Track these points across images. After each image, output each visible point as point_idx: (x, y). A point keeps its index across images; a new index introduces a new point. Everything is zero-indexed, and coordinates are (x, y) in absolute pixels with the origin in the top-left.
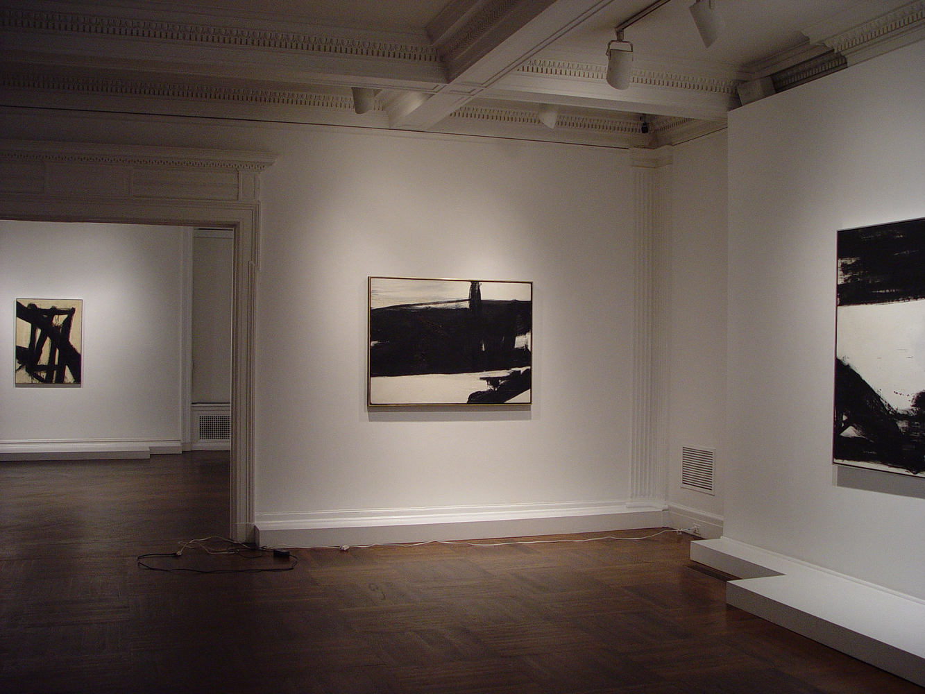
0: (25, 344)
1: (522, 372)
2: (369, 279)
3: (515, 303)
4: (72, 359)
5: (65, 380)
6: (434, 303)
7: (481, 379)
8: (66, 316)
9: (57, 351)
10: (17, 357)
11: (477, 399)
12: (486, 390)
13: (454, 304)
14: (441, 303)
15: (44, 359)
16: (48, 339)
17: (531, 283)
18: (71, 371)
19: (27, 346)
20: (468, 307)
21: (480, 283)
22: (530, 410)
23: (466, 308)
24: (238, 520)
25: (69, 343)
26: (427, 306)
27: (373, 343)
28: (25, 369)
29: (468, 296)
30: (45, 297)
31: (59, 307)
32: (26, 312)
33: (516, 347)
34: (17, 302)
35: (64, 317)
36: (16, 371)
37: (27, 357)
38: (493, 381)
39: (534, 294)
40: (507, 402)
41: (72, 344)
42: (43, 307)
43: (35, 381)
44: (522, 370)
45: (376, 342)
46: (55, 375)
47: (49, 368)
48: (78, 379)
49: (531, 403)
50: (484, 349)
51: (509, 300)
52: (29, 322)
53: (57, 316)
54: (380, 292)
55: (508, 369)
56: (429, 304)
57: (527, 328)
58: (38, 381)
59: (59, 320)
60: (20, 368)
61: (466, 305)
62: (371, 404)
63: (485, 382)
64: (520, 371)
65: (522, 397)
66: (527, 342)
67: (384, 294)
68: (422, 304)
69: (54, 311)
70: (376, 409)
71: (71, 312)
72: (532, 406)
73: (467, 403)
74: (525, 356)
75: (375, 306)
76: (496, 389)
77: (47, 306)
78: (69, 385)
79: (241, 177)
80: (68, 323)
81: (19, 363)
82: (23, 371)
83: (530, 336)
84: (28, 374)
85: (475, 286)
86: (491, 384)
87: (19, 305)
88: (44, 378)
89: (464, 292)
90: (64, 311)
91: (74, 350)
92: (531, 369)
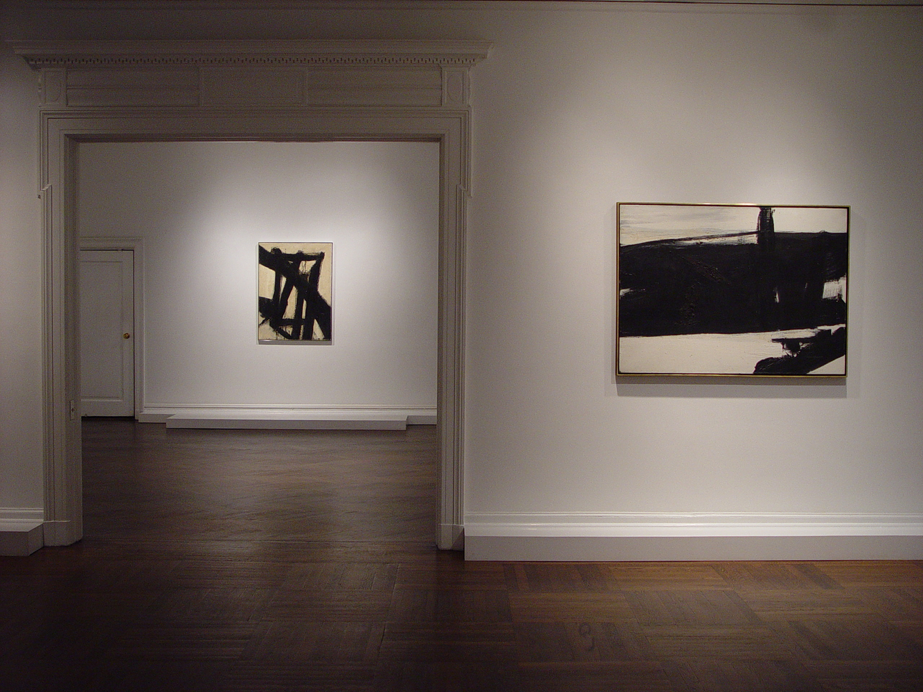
0: (269, 295)
1: (833, 331)
2: (619, 205)
3: (824, 235)
4: (320, 312)
5: (314, 336)
6: (708, 237)
7: (774, 340)
8: (314, 262)
9: (305, 302)
10: (260, 310)
11: (767, 368)
12: (780, 356)
13: (736, 239)
14: (717, 237)
15: (290, 312)
16: (294, 289)
17: (848, 208)
18: (320, 326)
19: (271, 298)
20: (756, 242)
21: (773, 209)
22: (845, 384)
23: (752, 244)
24: (443, 520)
25: (318, 293)
26: (698, 241)
27: (623, 292)
28: (269, 323)
29: (756, 227)
30: (290, 241)
31: (306, 251)
32: (270, 258)
33: (825, 296)
34: (260, 246)
35: (313, 263)
36: (259, 325)
37: (271, 310)
38: (789, 344)
39: (851, 224)
40: (811, 373)
41: (321, 294)
42: (288, 252)
43: (281, 337)
44: (834, 328)
45: (627, 290)
46: (302, 331)
47: (296, 322)
48: (328, 335)
49: (845, 375)
50: (778, 300)
51: (815, 232)
52: (273, 269)
53: (303, 262)
54: (633, 223)
55: (812, 328)
56: (701, 238)
57: (840, 269)
58: (283, 337)
59: (306, 267)
60: (263, 322)
61: (753, 239)
62: (620, 373)
63: (780, 345)
64: (830, 330)
65: (834, 367)
66: (841, 291)
67: (638, 225)
68: (690, 239)
69: (301, 257)
70: (627, 379)
71: (319, 258)
72: (848, 379)
73: (754, 374)
74: (838, 309)
75: (627, 241)
76: (795, 356)
77: (292, 250)
78: (318, 342)
79: (445, 73)
80: (316, 271)
81: (262, 316)
82: (267, 326)
83: (845, 281)
84: (272, 329)
85: (766, 214)
86: (788, 348)
87: (262, 250)
88: (290, 334)
89: (750, 222)
90: (312, 256)
91: (323, 302)
92: (846, 328)
